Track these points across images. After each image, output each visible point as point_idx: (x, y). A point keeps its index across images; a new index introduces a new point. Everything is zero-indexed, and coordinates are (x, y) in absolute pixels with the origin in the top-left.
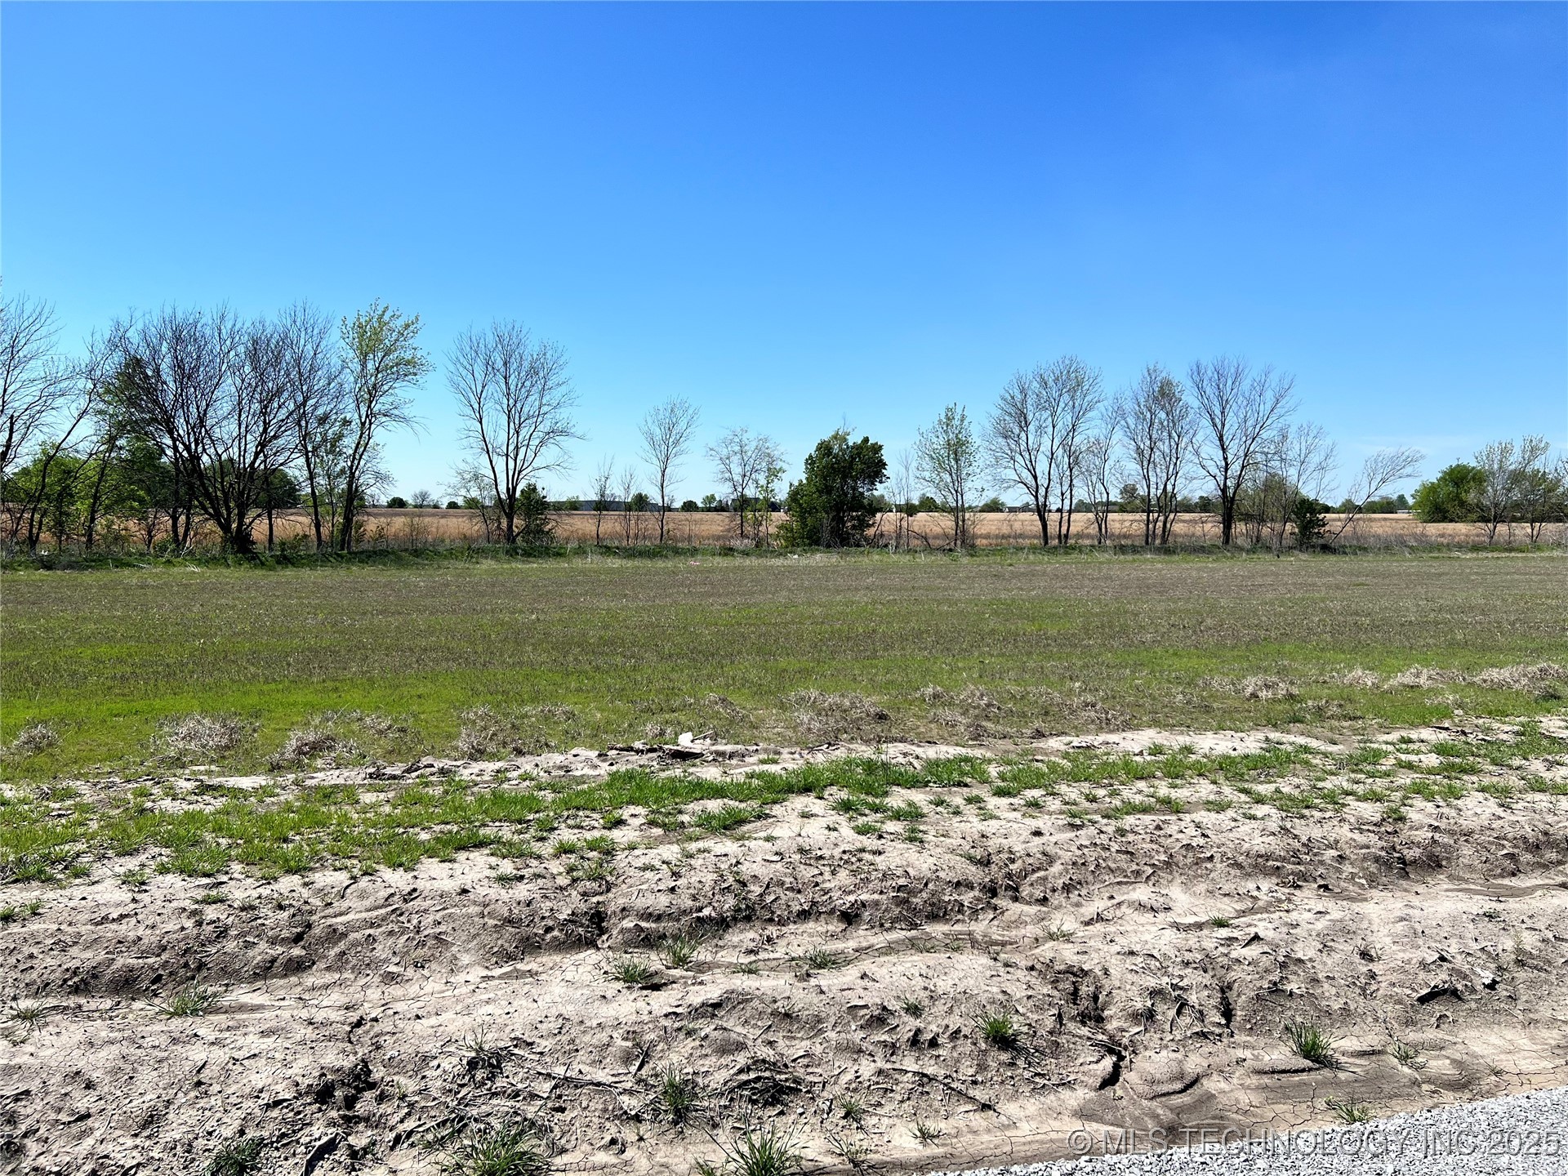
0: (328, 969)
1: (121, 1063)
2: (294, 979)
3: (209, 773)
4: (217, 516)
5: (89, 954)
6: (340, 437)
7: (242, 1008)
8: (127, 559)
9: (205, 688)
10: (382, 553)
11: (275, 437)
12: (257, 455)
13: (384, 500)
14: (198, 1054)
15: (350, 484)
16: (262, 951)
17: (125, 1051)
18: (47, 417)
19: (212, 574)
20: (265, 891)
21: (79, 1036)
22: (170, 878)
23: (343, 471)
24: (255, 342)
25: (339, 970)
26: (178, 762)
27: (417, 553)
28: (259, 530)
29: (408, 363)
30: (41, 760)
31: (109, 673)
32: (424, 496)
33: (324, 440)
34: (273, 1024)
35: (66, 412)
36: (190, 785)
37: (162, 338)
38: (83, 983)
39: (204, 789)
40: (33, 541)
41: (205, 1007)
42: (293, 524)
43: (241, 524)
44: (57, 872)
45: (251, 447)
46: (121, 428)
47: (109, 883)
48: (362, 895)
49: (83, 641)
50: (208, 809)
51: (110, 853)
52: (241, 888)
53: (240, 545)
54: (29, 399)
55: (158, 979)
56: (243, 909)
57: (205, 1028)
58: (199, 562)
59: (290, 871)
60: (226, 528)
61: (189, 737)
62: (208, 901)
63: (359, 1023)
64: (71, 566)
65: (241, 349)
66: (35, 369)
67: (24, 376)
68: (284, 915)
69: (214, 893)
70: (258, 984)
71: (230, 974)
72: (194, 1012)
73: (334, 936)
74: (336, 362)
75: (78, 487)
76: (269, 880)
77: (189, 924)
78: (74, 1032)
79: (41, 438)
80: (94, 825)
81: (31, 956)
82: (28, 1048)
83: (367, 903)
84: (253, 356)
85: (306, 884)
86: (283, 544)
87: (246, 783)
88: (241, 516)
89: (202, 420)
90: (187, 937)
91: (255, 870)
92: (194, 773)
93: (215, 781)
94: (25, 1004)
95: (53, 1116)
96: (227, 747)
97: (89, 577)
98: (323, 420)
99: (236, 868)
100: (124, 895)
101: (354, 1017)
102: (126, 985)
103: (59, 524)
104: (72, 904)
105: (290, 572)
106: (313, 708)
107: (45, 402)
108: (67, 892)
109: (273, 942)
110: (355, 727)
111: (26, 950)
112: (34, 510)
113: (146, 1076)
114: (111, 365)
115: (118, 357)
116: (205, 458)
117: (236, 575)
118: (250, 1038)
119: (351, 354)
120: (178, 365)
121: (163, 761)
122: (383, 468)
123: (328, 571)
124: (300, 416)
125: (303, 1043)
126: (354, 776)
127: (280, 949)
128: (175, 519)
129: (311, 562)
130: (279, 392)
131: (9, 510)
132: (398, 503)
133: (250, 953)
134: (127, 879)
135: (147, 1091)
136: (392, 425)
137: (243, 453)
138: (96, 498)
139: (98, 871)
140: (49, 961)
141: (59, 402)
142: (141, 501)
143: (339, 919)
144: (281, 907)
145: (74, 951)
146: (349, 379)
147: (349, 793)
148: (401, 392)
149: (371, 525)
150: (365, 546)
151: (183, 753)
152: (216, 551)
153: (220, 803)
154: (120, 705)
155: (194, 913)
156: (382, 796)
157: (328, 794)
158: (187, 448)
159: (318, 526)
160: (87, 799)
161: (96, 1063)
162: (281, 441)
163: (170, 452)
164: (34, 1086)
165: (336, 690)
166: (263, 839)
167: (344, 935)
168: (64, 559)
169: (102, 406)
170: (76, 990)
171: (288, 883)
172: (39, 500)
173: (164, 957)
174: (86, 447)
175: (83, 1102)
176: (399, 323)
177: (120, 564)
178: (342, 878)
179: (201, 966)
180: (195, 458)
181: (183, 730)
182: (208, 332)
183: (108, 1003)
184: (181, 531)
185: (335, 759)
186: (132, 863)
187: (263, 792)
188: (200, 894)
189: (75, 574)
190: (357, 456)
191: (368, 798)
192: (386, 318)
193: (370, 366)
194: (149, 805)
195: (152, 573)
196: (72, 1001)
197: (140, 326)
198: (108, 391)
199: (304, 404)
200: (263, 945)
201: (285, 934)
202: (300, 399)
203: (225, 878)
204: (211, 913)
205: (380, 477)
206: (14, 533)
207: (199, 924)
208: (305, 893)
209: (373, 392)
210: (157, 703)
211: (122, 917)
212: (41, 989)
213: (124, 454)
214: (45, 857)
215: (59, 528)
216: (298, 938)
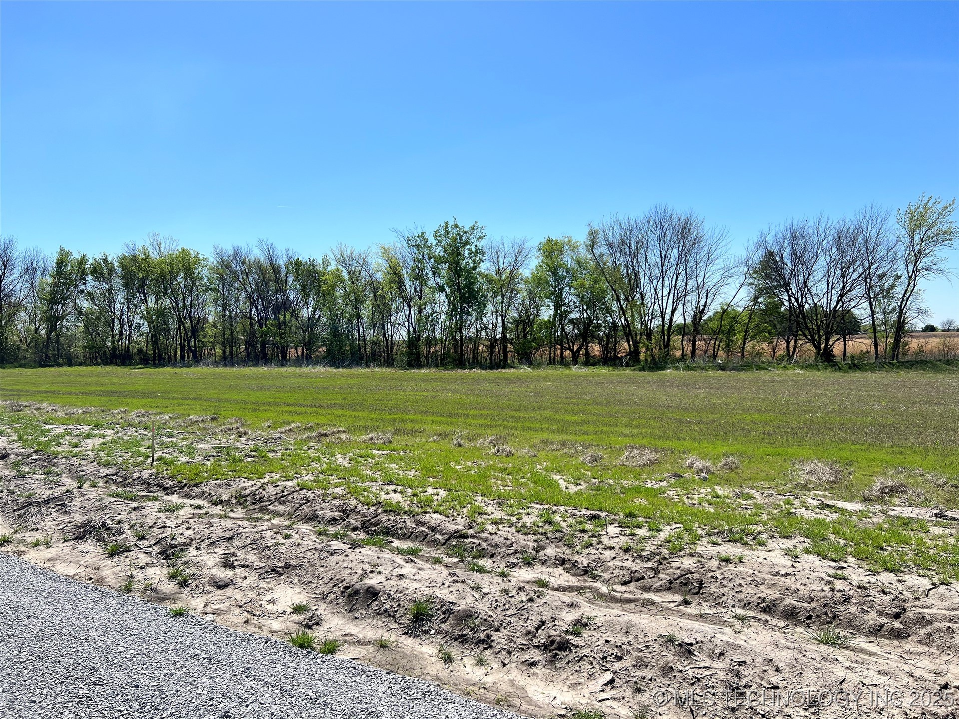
0: (919, 642)
1: (794, 662)
2: (896, 642)
3: (825, 497)
4: (812, 340)
5: (769, 592)
6: (892, 286)
7: (862, 651)
8: (763, 366)
9: (817, 445)
10: (920, 362)
11: (849, 290)
12: (838, 302)
13: (920, 325)
14: (840, 673)
15: (899, 317)
16: (872, 618)
17: (796, 656)
18: (723, 289)
19: (809, 375)
20: (873, 579)
21: (768, 639)
22: (811, 557)
23: (894, 309)
24: (839, 233)
25: (927, 644)
26: (805, 487)
27: (948, 363)
28: (837, 348)
29: (945, 232)
30: (733, 475)
31: (761, 430)
32: (950, 323)
33: (882, 290)
34: (885, 668)
35: (733, 285)
36: (815, 503)
37: (785, 238)
38: (769, 608)
39: (825, 506)
40: (715, 356)
41: (835, 642)
42: (859, 344)
43: (826, 344)
44: (748, 539)
45: (835, 298)
46: (760, 292)
47: (777, 552)
48: (942, 598)
49: (746, 411)
50: (828, 519)
51: (776, 535)
52: (857, 574)
53: (826, 357)
54: (716, 280)
55: (809, 617)
56: (859, 587)
57: (843, 656)
58: (802, 368)
59: (887, 570)
60: (817, 347)
61: (811, 473)
62: (835, 577)
63: (945, 686)
64: (734, 369)
65: (830, 238)
66: (719, 264)
67: (713, 268)
68: (887, 598)
69: (840, 572)
70: (872, 638)
71: (853, 626)
72: (834, 644)
73: (922, 621)
74: (892, 239)
75: (737, 326)
76: (874, 573)
77: (826, 588)
78: (766, 636)
79: (721, 300)
80: (765, 517)
81: (740, 585)
82: (742, 636)
83: (946, 604)
84: (838, 242)
85: (899, 581)
86: (852, 357)
87: (850, 506)
88: (827, 340)
89: (805, 282)
90: (825, 596)
91: (863, 563)
92: (815, 495)
93: (828, 502)
94: (740, 611)
95: (759, 681)
96: (834, 482)
97: (743, 375)
98: (881, 277)
99: (851, 560)
100: (787, 561)
101: (942, 681)
102: (791, 615)
103: (728, 346)
104: (759, 560)
105: (857, 375)
106: (888, 464)
107: (723, 281)
108: (755, 553)
109: (880, 613)
110: (919, 479)
111: (738, 581)
112: (716, 339)
113: (809, 675)
114: (758, 257)
115: (761, 252)
116: (807, 306)
117: (825, 376)
118: (871, 673)
119: (903, 232)
120: (794, 253)
121: (797, 485)
122: (923, 305)
123: (884, 374)
124: (866, 277)
125: (906, 686)
126: (925, 514)
127: (885, 620)
128: (788, 342)
129: (871, 368)
130: (854, 262)
131: (704, 339)
132: (930, 328)
133: (866, 617)
134: (787, 553)
135: (810, 685)
136: (930, 275)
137: (829, 302)
138: (746, 331)
139: (771, 544)
140: (749, 590)
141: (730, 280)
142: (770, 333)
143: (925, 610)
144: (883, 592)
145: (762, 587)
146: (901, 250)
147: (922, 526)
148: (939, 253)
149: (914, 344)
150: (908, 358)
151: (808, 482)
152: (811, 361)
153: (835, 516)
154: (770, 450)
155: (828, 582)
156: (947, 531)
157: (906, 523)
158: (797, 300)
159: (876, 345)
160: (759, 502)
161: (782, 657)
162: (853, 292)
163: (786, 303)
164: (748, 660)
165: (901, 453)
166: (866, 545)
167: (930, 622)
168: (731, 365)
169: (751, 280)
170: (764, 610)
171: (886, 578)
172: (718, 334)
173: (813, 604)
174: (743, 303)
175: (775, 679)
176: (939, 207)
177: (759, 368)
178: (925, 583)
179: (835, 617)
180: (801, 305)
181: (807, 469)
182: (811, 231)
183: (782, 623)
184: (791, 349)
185: (907, 500)
186: (788, 544)
187: (862, 515)
188: (832, 572)
189: (736, 373)
190: (905, 298)
191: (936, 531)
192: (930, 204)
193: (917, 238)
194: (793, 510)
195: (776, 374)
196: (763, 616)
197: (773, 233)
198: (755, 272)
199: (869, 268)
200: (873, 614)
201: (888, 610)
202: (866, 264)
203: (845, 565)
204: (839, 585)
205: (920, 312)
206: (706, 351)
207: (832, 590)
208: (900, 587)
209: (917, 257)
210: (790, 451)
211: (787, 574)
212: (746, 605)
213: (762, 306)
214: (743, 531)
215: (728, 349)
216: (897, 616)
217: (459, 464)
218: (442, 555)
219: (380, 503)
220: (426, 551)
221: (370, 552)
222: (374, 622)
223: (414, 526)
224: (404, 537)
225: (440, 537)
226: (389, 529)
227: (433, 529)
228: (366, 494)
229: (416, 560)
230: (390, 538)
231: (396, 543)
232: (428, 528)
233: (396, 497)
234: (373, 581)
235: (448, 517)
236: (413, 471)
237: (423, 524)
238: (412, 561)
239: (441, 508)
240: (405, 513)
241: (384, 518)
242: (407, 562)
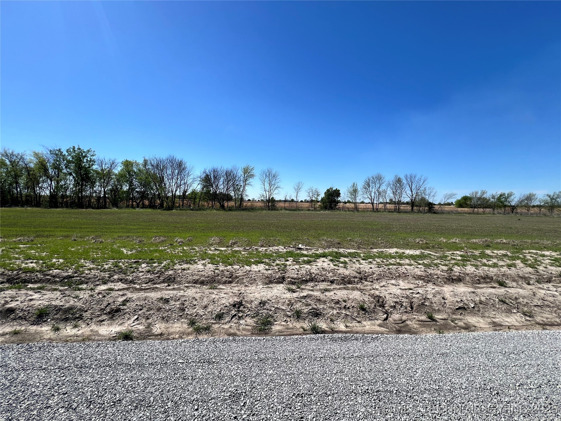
0: (235, 283)
1: (201, 296)
2: (230, 284)
3: (216, 247)
4: (219, 202)
5: (197, 277)
6: (240, 188)
7: (221, 289)
8: (204, 209)
9: (216, 232)
10: (246, 209)
11: (229, 188)
12: (226, 191)
13: (247, 200)
14: (214, 296)
15: (241, 197)
16: (225, 279)
17: (202, 294)
18: (193, 185)
19: (218, 212)
20: (225, 268)
21: (195, 291)
22: (210, 265)
23: (240, 194)
24: (227, 172)
25: (237, 284)
26: (212, 245)
27: (252, 209)
28: (226, 204)
29: (252, 175)
30: (190, 243)
31: (201, 228)
32: (254, 199)
33: (237, 189)
34: (226, 292)
35: (196, 184)
36: (214, 249)
37: (212, 171)
38: (196, 282)
39: (216, 250)
40: (190, 206)
41: (215, 288)
42: (231, 204)
43: (223, 203)
44: (192, 262)
45: (225, 190)
46: (204, 187)
47: (200, 265)
48: (242, 270)
49: (197, 223)
50: (216, 253)
51: (201, 260)
52: (221, 267)
53: (222, 207)
54: (190, 182)
55: (207, 282)
56: (222, 271)
57: (215, 292)
58: (216, 210)
59: (230, 265)
60: (220, 204)
61: (214, 240)
62: (216, 269)
63: (241, 293)
64: (196, 210)
65: (224, 173)
66: (192, 177)
67: (190, 178)
68: (228, 273)
69: (217, 268)
70: (224, 285)
71: (219, 282)
72: (213, 289)
73: (237, 277)
74: (240, 175)
75: (197, 197)
76: (226, 266)
77: (213, 273)
78: (194, 290)
79: (192, 188)
80: (198, 255)
81: (188, 276)
82: (187, 292)
83: (242, 272)
84: (226, 174)
85: (232, 268)
86: (230, 207)
87: (223, 249)
88: (223, 202)
89: (217, 185)
90: (212, 275)
91: (224, 264)
92: (214, 247)
93: (217, 248)
94: (186, 285)
95: (190, 305)
96: (220, 242)
97: (198, 212)
98: (237, 185)
99: (221, 264)
100: (202, 267)
101: (240, 292)
102: (202, 283)
103: (194, 203)
104: (194, 268)
105: (231, 212)
106: (234, 236)
107: (193, 182)
108: (194, 266)
109: (226, 277)
110: (241, 240)
111: (187, 275)
112: (190, 201)
113: (205, 299)
114: (203, 176)
115: (205, 174)
116: (218, 192)
117: (222, 212)
118: (222, 294)
119: (242, 173)
120: (214, 176)
121: (209, 244)
122: (247, 194)
123: (237, 212)
124: (233, 184)
125: (231, 296)
126: (241, 249)
127: (228, 279)
128: (212, 202)
129: (234, 210)
130: (230, 181)
131: (187, 201)
132: (249, 200)
133: (223, 279)
134: (203, 264)
135: (205, 302)
136: (249, 186)
137: (224, 191)
138: (200, 199)
139: (199, 263)
140: (190, 278)
141: (195, 182)
142: (207, 199)
143: (238, 274)
144: (228, 271)
145: (194, 276)
146: (242, 178)
147: (240, 252)
148: (250, 180)
149: (245, 204)
150: (243, 208)
151: (213, 243)
152: (219, 208)
153: (218, 252)
154: (203, 234)
155: (214, 271)
156: (245, 253)
157: (236, 252)
158: (215, 190)
159: (236, 204)
160: (197, 250)
161: (198, 296)
162: (230, 189)
163: (212, 191)
164: (187, 299)
165: (238, 233)
166: (225, 259)
167: (238, 277)
168: (195, 209)
169: (202, 183)
170: (194, 283)
171: (229, 267)
172: (191, 199)
173: (209, 278)
174: (199, 190)
175: (195, 303)
176: (251, 168)
177: (203, 210)
178: (238, 267)
179: (215, 281)
180: (216, 192)
181: (213, 239)
182: (219, 170)
183: (199, 286)
184: (213, 204)
185: (237, 246)
186: (204, 262)
187: (226, 251)
188: (215, 268)
189: (196, 211)
190: (242, 192)
191: (243, 253)
192: (249, 167)
193: (246, 176)
194: (207, 252)
195: (208, 211)
196: (194, 285)
197: (208, 169)
198: (203, 180)
199: (234, 182)
200: (225, 278)
201: (228, 276)
202: (234, 181)
203: (219, 265)
204: (216, 271)
205: (246, 195)
206: (187, 204)
207: (214, 273)
208: (232, 269)
209: (246, 180)
210: (209, 234)
211: (202, 271)
212: (189, 282)
213: (205, 191)
214: (190, 260)
215: (194, 204)
216: (231, 277)
217: (74, 248)
218: (59, 287)
219: (21, 269)
220: (49, 286)
221: (12, 292)
222: (12, 324)
223: (42, 277)
224: (36, 282)
225: (58, 279)
226: (26, 280)
227: (54, 277)
228: (11, 265)
229: (42, 291)
230: (27, 284)
231: (30, 286)
232: (51, 276)
233: (31, 265)
234: (13, 305)
235: (63, 270)
236: (45, 253)
237: (48, 275)
238: (39, 292)
239: (60, 267)
240: (37, 271)
241: (23, 275)
242: (36, 293)
